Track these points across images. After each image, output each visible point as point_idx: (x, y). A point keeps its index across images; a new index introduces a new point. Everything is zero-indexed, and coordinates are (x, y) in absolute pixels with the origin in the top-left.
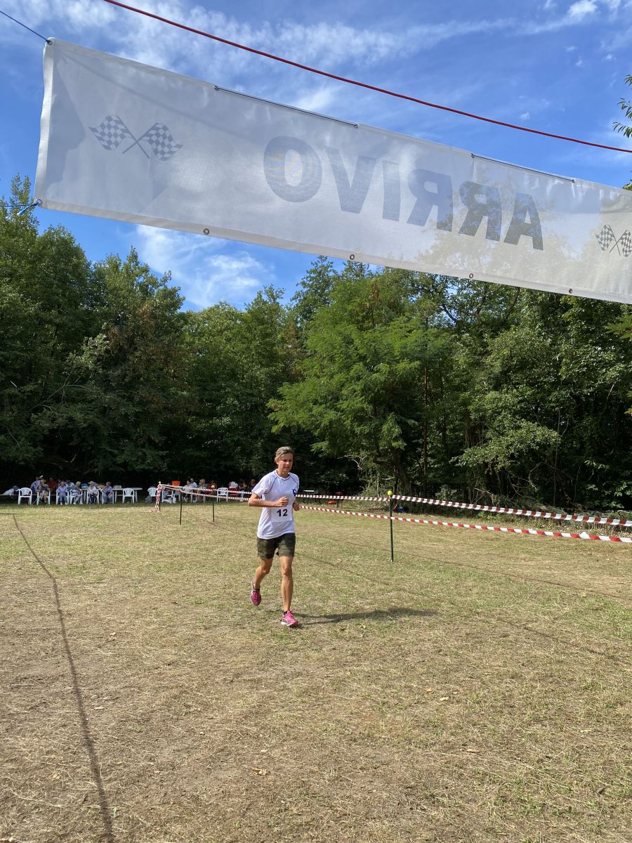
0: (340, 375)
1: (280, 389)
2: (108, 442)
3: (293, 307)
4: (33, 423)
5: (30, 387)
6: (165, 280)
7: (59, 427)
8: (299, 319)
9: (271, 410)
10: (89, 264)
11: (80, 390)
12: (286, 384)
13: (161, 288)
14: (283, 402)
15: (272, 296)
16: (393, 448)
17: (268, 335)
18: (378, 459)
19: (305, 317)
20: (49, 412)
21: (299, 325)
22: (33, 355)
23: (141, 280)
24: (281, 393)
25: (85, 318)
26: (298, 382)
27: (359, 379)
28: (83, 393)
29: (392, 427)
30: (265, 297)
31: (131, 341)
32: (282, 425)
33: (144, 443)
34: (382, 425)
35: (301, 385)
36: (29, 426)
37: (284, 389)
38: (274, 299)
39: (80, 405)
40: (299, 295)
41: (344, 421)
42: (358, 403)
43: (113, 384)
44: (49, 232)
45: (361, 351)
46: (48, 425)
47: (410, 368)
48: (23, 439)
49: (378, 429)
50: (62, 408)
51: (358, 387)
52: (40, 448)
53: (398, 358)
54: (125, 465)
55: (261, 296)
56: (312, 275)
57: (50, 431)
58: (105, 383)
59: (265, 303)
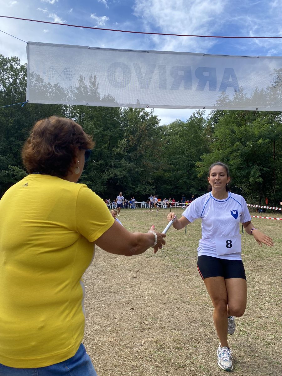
0: (229, 148)
1: (201, 157)
2: (132, 184)
3: (210, 118)
4: (102, 176)
5: (100, 162)
6: (151, 112)
7: (111, 178)
8: (213, 124)
9: (197, 167)
10: (121, 109)
11: (119, 162)
12: (204, 154)
13: (151, 116)
14: (203, 163)
15: (199, 114)
16: (256, 182)
17: (197, 133)
18: (250, 187)
19: (215, 122)
20: (107, 172)
21: (213, 126)
22: (100, 149)
23: (142, 114)
24: (202, 158)
25: (120, 132)
26: (210, 152)
27: (239, 150)
28: (120, 164)
29: (256, 172)
30: (196, 115)
31: (139, 140)
32: (202, 173)
33: (146, 183)
34: (250, 171)
35: (211, 154)
36: (100, 178)
37: (203, 157)
38: (201, 116)
39: (119, 169)
40: (212, 112)
41: (232, 170)
42: (238, 161)
43: (132, 159)
44: (105, 97)
45: (239, 137)
46: (106, 177)
47: (264, 143)
48: (98, 183)
49: (249, 173)
50: (112, 170)
51: (238, 153)
52: (105, 186)
53: (258, 138)
54: (138, 192)
55: (194, 115)
56: (219, 102)
57: (109, 179)
58: (129, 159)
59: (196, 118)
